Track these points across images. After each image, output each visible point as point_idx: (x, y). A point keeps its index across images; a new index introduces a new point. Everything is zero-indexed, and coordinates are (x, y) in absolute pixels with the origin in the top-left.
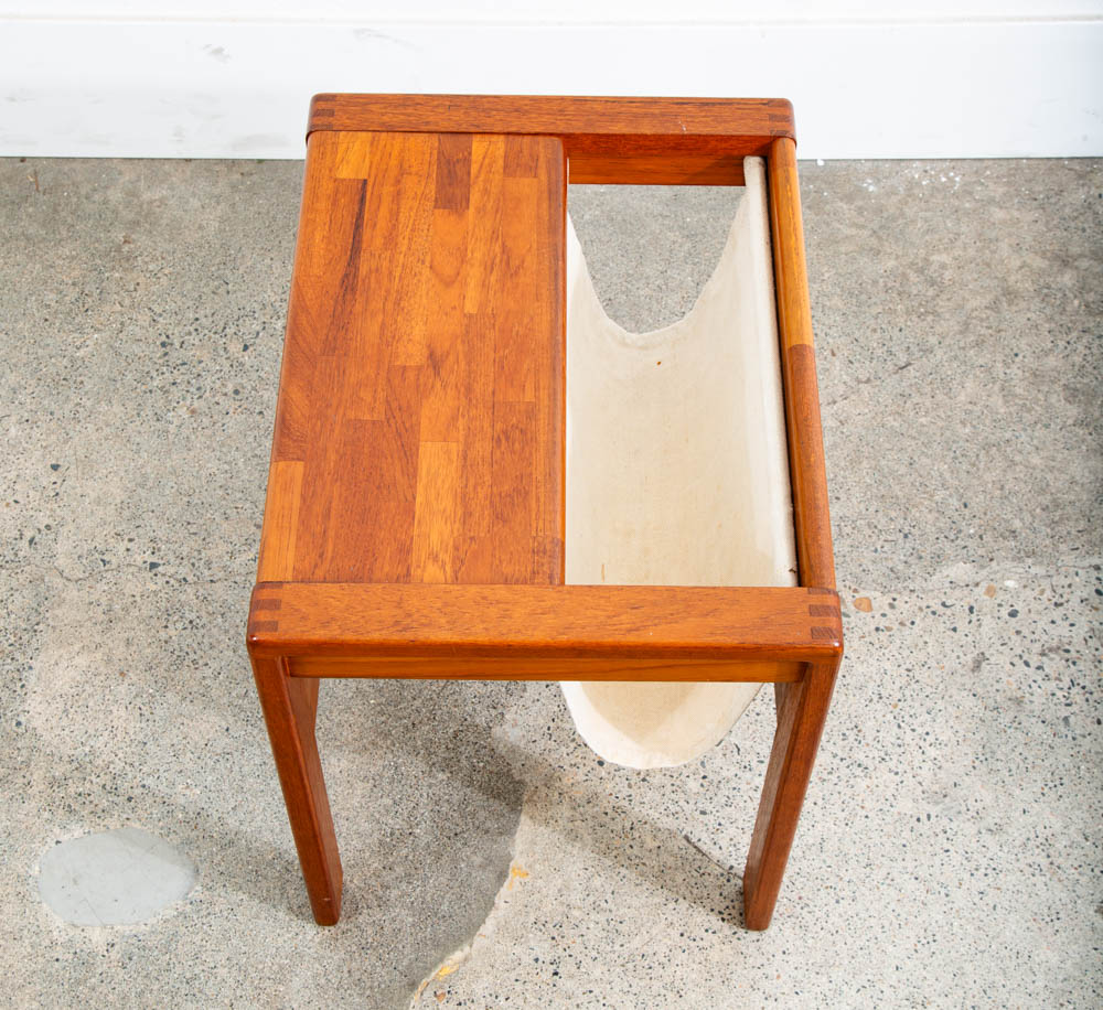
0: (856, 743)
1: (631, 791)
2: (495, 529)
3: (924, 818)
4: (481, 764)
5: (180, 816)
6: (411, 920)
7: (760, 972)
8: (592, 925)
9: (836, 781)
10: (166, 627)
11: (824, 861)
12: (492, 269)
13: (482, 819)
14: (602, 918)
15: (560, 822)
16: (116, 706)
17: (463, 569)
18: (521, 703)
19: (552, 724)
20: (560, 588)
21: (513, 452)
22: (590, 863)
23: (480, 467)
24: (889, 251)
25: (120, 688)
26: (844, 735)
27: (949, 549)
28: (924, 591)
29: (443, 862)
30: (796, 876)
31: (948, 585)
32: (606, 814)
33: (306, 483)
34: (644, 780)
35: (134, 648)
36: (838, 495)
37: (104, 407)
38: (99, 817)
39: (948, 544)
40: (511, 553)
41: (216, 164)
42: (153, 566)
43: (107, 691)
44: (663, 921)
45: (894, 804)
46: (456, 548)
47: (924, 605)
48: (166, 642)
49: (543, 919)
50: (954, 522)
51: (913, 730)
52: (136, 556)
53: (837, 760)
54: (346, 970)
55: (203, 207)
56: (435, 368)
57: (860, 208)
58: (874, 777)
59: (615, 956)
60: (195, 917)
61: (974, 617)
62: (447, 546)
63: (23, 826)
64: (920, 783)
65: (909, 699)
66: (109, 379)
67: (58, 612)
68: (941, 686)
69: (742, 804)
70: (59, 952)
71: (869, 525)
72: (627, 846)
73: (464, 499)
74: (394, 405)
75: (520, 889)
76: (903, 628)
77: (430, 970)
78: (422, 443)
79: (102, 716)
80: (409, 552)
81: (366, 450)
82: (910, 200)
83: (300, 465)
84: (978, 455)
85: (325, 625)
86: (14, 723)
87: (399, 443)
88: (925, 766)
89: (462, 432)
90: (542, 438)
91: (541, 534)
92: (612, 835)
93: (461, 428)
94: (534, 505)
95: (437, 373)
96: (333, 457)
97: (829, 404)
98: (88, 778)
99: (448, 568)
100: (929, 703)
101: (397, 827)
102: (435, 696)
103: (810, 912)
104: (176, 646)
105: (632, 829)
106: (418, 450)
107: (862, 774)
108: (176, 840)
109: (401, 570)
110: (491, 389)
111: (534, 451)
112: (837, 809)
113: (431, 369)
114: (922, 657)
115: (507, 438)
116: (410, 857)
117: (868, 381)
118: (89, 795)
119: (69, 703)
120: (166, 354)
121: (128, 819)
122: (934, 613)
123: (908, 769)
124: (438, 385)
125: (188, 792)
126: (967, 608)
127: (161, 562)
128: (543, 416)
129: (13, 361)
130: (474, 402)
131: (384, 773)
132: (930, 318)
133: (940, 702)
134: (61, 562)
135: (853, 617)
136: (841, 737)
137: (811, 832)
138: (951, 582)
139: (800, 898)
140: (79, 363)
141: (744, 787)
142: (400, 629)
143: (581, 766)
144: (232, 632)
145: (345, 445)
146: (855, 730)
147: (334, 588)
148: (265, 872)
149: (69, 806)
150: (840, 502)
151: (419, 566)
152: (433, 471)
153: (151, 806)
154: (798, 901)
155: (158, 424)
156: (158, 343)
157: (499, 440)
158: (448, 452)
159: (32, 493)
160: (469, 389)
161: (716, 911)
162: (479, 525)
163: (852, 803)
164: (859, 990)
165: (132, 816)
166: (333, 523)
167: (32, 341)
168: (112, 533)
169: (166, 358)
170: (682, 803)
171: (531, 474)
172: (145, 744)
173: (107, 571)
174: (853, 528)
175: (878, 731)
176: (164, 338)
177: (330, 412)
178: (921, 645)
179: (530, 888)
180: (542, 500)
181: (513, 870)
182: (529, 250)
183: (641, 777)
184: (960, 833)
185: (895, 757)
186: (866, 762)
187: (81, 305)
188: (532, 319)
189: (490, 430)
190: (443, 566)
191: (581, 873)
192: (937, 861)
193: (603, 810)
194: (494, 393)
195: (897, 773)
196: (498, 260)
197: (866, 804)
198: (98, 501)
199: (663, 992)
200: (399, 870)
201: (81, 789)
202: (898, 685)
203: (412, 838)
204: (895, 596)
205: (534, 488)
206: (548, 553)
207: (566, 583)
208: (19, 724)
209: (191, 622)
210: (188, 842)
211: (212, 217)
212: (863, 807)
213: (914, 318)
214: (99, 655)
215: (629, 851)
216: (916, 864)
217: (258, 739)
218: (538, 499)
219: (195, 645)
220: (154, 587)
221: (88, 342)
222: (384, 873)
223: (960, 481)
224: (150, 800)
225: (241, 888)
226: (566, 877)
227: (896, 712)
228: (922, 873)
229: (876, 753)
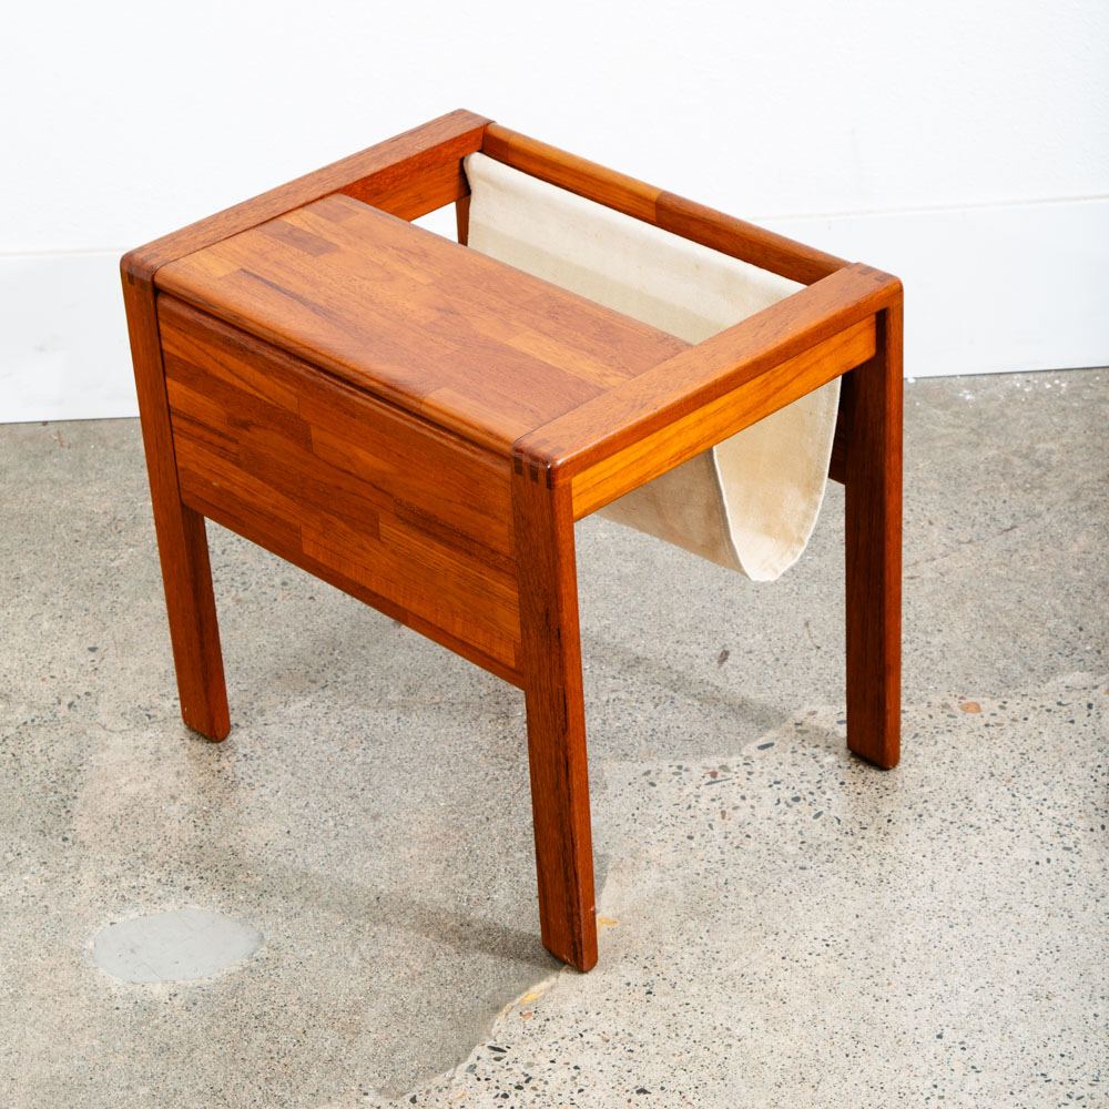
0: (967, 810)
1: (723, 857)
3: (1043, 861)
5: (242, 898)
7: (870, 982)
9: (947, 838)
10: (219, 761)
11: (936, 898)
14: (697, 950)
15: (649, 882)
16: (168, 821)
18: (602, 797)
19: (636, 812)
22: (682, 910)
24: (989, 443)
25: (171, 808)
26: (953, 804)
27: (1062, 661)
31: (1064, 689)
32: (698, 874)
34: (737, 847)
35: (185, 778)
36: (939, 628)
38: (155, 903)
39: (1062, 659)
43: (158, 811)
44: (763, 949)
45: (1010, 852)
47: (1038, 705)
48: (219, 771)
49: (635, 954)
50: (1068, 642)
51: (1029, 798)
54: (424, 1001)
57: (957, 413)
58: (987, 834)
59: (713, 977)
60: (262, 970)
61: (1093, 712)
63: (75, 914)
64: (1038, 836)
65: (1024, 775)
66: (147, 581)
67: (104, 756)
68: (1059, 764)
69: (844, 860)
70: (119, 1002)
71: (975, 649)
72: (721, 897)
75: (608, 933)
76: (1015, 724)
77: (515, 997)
79: (153, 829)
82: (1011, 404)
84: (1093, 592)
86: (60, 839)
88: (1043, 824)
92: (705, 890)
97: (927, 561)
98: (142, 875)
100: (1046, 778)
101: (474, 894)
102: (509, 797)
104: (230, 774)
105: (726, 884)
108: (238, 915)
112: (947, 859)
114: (1037, 743)
116: (489, 916)
117: (970, 542)
118: (144, 887)
119: (118, 821)
121: (186, 903)
122: (1049, 711)
123: (1025, 826)
125: (249, 880)
126: (1085, 705)
129: (43, 573)
131: (458, 856)
132: (1037, 491)
133: (1057, 775)
134: (103, 718)
135: (959, 718)
136: (951, 806)
137: (920, 878)
138: (1067, 687)
140: (114, 571)
141: (846, 848)
143: (669, 840)
144: (289, 760)
146: (966, 801)
148: (333, 934)
149: (123, 896)
150: (941, 634)
153: (210, 892)
159: (68, 670)
161: (820, 939)
163: (964, 854)
164: (977, 990)
165: (190, 900)
167: (63, 557)
168: (157, 694)
170: (779, 862)
172: (201, 847)
173: (152, 724)
174: (958, 652)
175: (991, 800)
178: (1035, 734)
179: (619, 932)
181: (600, 920)
183: (735, 845)
184: (1082, 872)
185: (1010, 819)
186: (978, 824)
187: (113, 528)
191: (673, 918)
192: (1059, 892)
193: (694, 871)
197: (980, 854)
198: (140, 672)
199: (764, 1000)
200: (478, 926)
201: (135, 884)
202: (1011, 765)
203: (490, 901)
204: (1005, 700)
208: (65, 838)
209: (245, 756)
210: (251, 916)
212: (976, 857)
213: (1019, 492)
214: (148, 785)
215: (724, 901)
216: (1035, 895)
217: (321, 837)
219: (251, 773)
221: (123, 555)
222: (462, 929)
223: (1075, 611)
224: (208, 888)
225: (309, 947)
226: (657, 923)
227: (1010, 785)
228: (1043, 902)
229: (989, 817)
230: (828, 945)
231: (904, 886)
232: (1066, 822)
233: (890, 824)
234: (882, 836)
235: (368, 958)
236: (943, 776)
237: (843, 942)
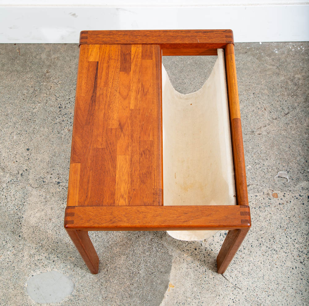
0: (273, 243)
1: (205, 259)
2: (141, 186)
3: (294, 268)
4: (159, 250)
5: (69, 267)
6: (139, 302)
8: (194, 304)
9: (267, 255)
10: (63, 203)
11: (264, 283)
12: (139, 93)
13: (160, 268)
14: (197, 301)
15: (184, 269)
16: (49, 230)
17: (131, 200)
20: (162, 207)
21: (146, 158)
22: (193, 283)
23: (136, 164)
24: (282, 73)
25: (50, 224)
26: (270, 240)
28: (294, 191)
29: (148, 282)
30: (256, 288)
31: (301, 189)
32: (198, 266)
33: (81, 171)
35: (54, 211)
36: (267, 158)
37: (42, 129)
38: (45, 267)
39: (301, 175)
40: (146, 194)
41: (74, 45)
42: (59, 183)
43: (46, 225)
44: (215, 302)
45: (285, 263)
46: (129, 193)
47: (294, 196)
48: (63, 208)
49: (179, 302)
50: (303, 167)
51: (291, 238)
52: (53, 180)
53: (267, 248)
55: (70, 60)
56: (121, 129)
57: (273, 59)
58: (279, 254)
60: (74, 301)
62: (126, 192)
63: (22, 270)
64: (293, 256)
65: (290, 227)
66: (43, 119)
67: (30, 198)
68: (299, 223)
69: (239, 263)
71: (277, 168)
72: (204, 277)
73: (131, 175)
74: (109, 142)
75: (172, 291)
76: (288, 204)
78: (117, 156)
79: (44, 233)
80: (114, 194)
81: (100, 159)
82: (288, 56)
83: (80, 164)
85: (88, 221)
86: (18, 236)
87: (110, 156)
88: (295, 251)
89: (130, 152)
90: (155, 153)
91: (156, 187)
92: (199, 273)
93: (130, 150)
94: (153, 177)
95: (122, 131)
96: (90, 161)
97: (264, 127)
98: (41, 254)
99: (127, 200)
100: (296, 229)
101: (134, 271)
103: (260, 300)
105: (205, 271)
106: (116, 158)
107: (275, 253)
108: (68, 275)
109: (112, 201)
110: (139, 136)
111: (153, 158)
112: (268, 265)
113: (120, 129)
114: (294, 213)
115: (144, 153)
116: (139, 281)
117: (276, 119)
118: (41, 260)
119: (35, 229)
120: (60, 111)
121: (53, 268)
122: (297, 198)
123: (290, 251)
124: (122, 135)
125: (71, 259)
126: (307, 196)
127: (61, 182)
128: (155, 146)
129: (14, 113)
130: (134, 141)
131: (130, 253)
132: (295, 97)
133: (299, 228)
134: (31, 181)
135: (272, 200)
136: (269, 240)
137: (260, 273)
138: (302, 188)
139: (257, 295)
140: (34, 114)
141: (239, 257)
142: (112, 222)
143: (190, 250)
145: (93, 157)
146: (273, 238)
147: (91, 208)
148: (94, 286)
149: (36, 264)
150: (267, 161)
151: (117, 200)
152: (121, 166)
153: (60, 264)
154: (256, 296)
155: (59, 135)
156: (58, 107)
157: (142, 155)
158: (126, 159)
159: (21, 158)
160: (132, 136)
161: (231, 299)
162: (136, 184)
163: (273, 263)
165: (54, 267)
166: (90, 185)
167: (20, 107)
168: (46, 172)
169: (60, 112)
171: (152, 166)
172: (58, 243)
173: (45, 185)
174: (272, 169)
175: (280, 239)
176: (60, 105)
177: (88, 145)
178: (293, 209)
179: (175, 291)
180: (156, 175)
181: (170, 285)
182: (150, 86)
183: (208, 254)
184: (305, 273)
185: (285, 247)
186: (276, 249)
187: (34, 94)
188: (151, 110)
189: (139, 151)
190: (125, 200)
191: (190, 286)
192: (299, 282)
194: (140, 137)
195: (286, 253)
196: (140, 90)
197: (277, 263)
198: (41, 161)
200: (135, 285)
201: (39, 258)
202: (286, 223)
203: (139, 274)
204: (285, 193)
205: (153, 171)
206: (158, 194)
207: (164, 205)
208: (20, 236)
210: (71, 276)
211: (73, 64)
212: (276, 264)
213: (290, 97)
214: (43, 213)
215: (205, 279)
216: (292, 283)
218: (154, 175)
220: (59, 190)
221: (37, 107)
222: (131, 286)
223: (305, 153)
224: (60, 262)
225: (88, 291)
226: (186, 288)
227: (286, 232)
228: (294, 287)
229: (279, 246)
230: (234, 302)
231: (255, 277)
232: (301, 250)
233: (252, 247)
234: (249, 253)
235: (104, 298)
236: (267, 226)
237: (238, 301)
